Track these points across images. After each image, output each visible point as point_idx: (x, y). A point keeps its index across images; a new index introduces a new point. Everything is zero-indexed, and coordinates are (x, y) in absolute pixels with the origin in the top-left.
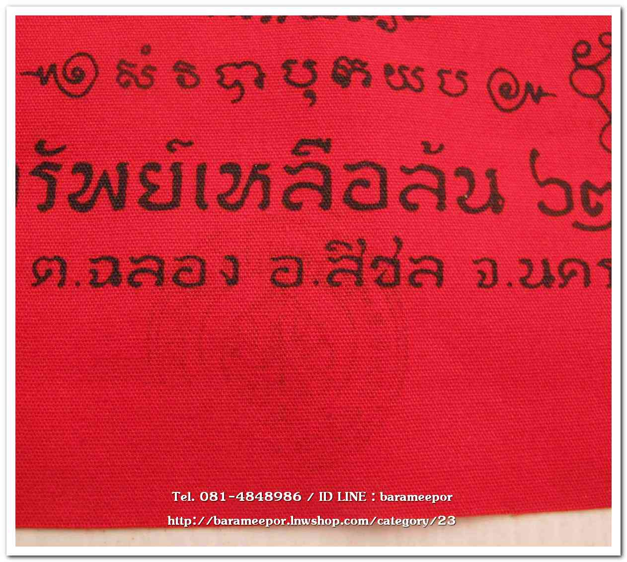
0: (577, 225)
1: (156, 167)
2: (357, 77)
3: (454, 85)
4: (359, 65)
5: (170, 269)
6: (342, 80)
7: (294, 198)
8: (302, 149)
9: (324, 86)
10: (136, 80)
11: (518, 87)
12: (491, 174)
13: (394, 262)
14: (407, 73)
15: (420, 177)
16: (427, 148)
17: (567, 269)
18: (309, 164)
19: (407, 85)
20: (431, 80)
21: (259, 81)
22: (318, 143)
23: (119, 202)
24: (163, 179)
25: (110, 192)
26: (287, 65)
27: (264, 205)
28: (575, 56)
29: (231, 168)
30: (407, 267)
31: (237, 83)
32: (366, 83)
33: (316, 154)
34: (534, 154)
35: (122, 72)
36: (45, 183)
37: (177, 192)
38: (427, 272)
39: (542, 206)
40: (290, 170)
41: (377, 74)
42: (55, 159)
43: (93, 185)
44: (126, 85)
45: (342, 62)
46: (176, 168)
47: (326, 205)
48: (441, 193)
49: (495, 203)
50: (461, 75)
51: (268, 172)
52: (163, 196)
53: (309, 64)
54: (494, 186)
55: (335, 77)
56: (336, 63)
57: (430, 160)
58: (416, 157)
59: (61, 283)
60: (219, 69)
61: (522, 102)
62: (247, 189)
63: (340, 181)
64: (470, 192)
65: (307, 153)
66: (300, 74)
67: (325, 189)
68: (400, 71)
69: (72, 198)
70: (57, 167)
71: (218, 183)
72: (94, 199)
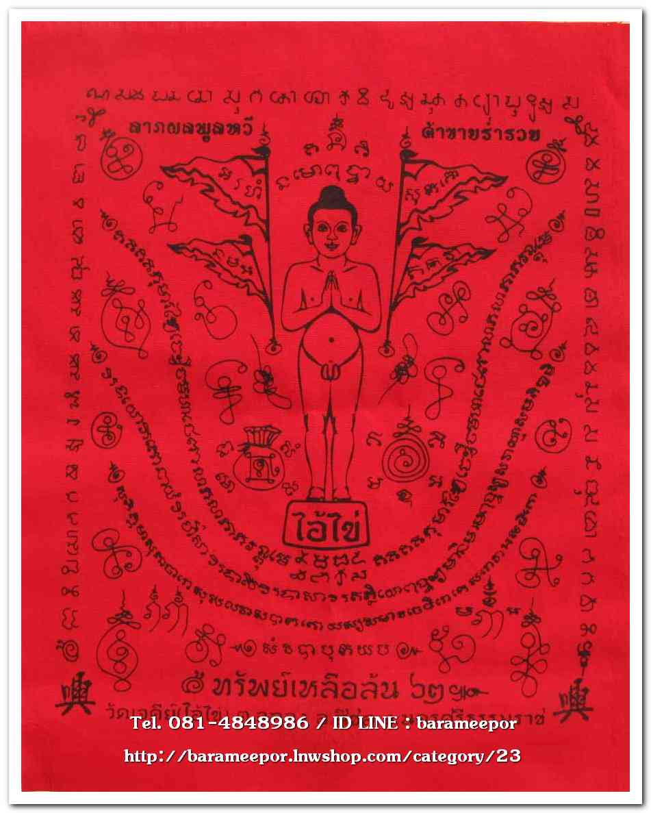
0: (425, 702)
1: (278, 682)
2: (347, 652)
3: (383, 650)
4: (348, 647)
6: (343, 654)
7: (325, 693)
8: (328, 676)
9: (336, 654)
10: (270, 651)
11: (408, 648)
12: (395, 683)
13: (358, 718)
14: (366, 648)
15: (368, 687)
16: (372, 675)
18: (331, 682)
19: (365, 653)
20: (375, 649)
21: (313, 652)
22: (334, 674)
23: (265, 694)
24: (280, 686)
25: (263, 690)
26: (323, 647)
27: (315, 695)
28: (433, 635)
29: (303, 682)
31: (305, 652)
32: (351, 653)
33: (333, 679)
34: (412, 675)
35: (265, 648)
36: (240, 687)
37: (285, 690)
39: (413, 695)
40: (324, 684)
41: (355, 650)
42: (242, 678)
43: (257, 687)
44: (266, 652)
45: (343, 647)
46: (285, 682)
47: (336, 696)
48: (375, 692)
49: (395, 694)
50: (387, 647)
51: (316, 684)
52: (281, 692)
53: (331, 647)
54: (395, 688)
55: (340, 651)
56: (340, 647)
57: (373, 680)
58: (369, 679)
60: (299, 647)
61: (409, 656)
62: (309, 690)
63: (340, 689)
64: (386, 691)
65: (329, 678)
66: (327, 650)
67: (336, 692)
68: (363, 648)
69: (249, 691)
70: (243, 680)
71: (299, 687)
72: (257, 692)
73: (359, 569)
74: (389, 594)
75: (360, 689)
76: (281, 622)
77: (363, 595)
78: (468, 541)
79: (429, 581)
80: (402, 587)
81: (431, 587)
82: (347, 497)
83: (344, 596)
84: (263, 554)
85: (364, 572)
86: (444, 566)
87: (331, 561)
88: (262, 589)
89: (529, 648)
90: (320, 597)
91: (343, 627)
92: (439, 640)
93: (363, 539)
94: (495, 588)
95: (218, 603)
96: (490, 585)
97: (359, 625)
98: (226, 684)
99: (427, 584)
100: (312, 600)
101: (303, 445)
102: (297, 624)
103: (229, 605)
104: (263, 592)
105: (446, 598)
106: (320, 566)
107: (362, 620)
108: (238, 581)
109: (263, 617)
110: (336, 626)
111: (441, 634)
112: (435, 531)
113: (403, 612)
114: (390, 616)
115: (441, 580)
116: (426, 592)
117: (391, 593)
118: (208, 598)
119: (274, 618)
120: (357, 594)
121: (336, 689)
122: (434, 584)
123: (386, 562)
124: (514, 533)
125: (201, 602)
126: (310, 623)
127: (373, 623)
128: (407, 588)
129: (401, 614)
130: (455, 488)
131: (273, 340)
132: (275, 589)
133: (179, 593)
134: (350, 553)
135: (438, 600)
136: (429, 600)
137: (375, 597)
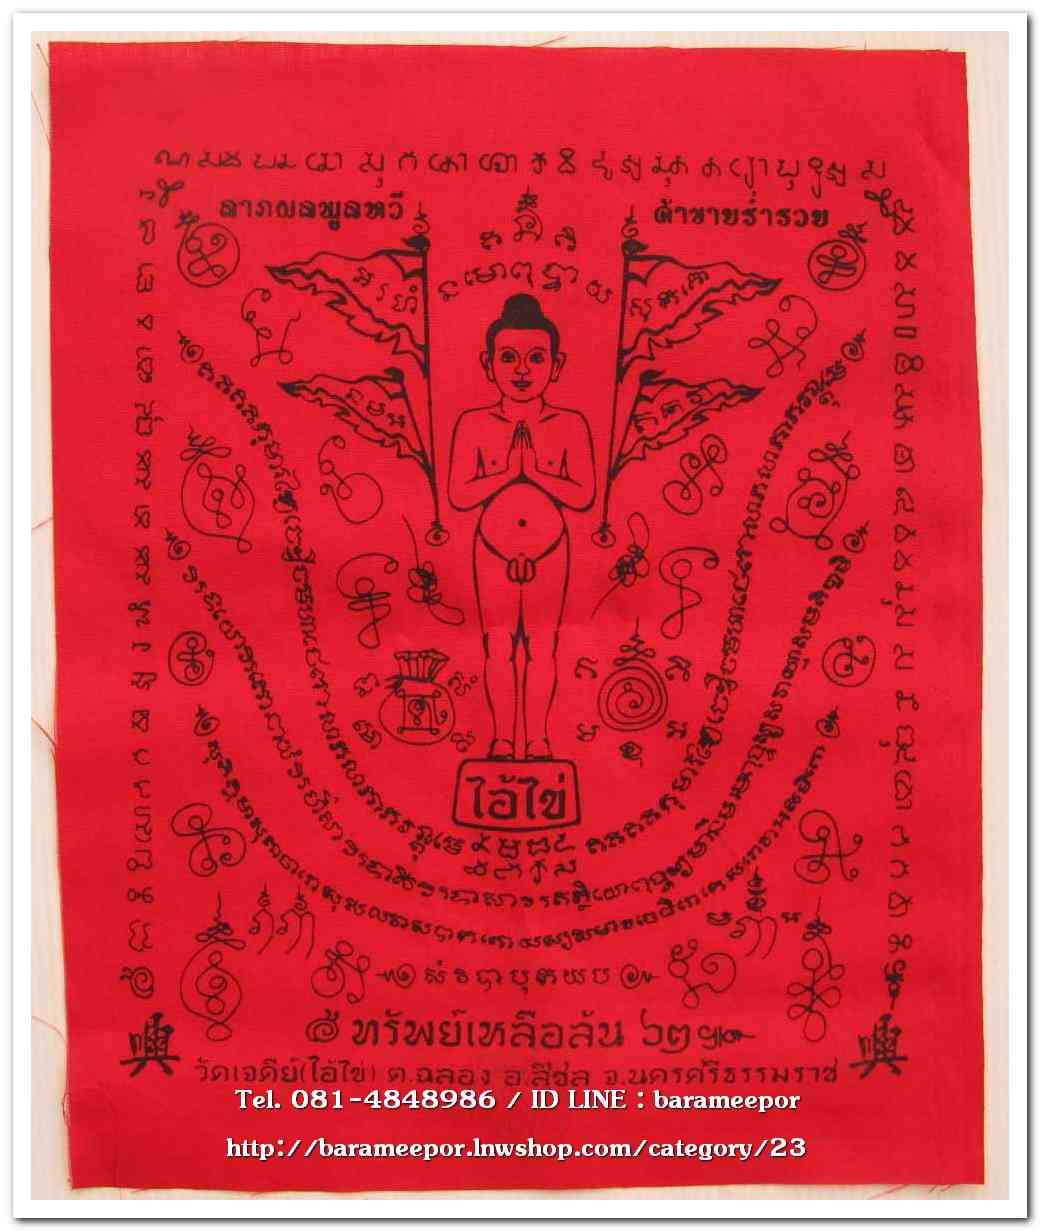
0: (664, 1051)
1: (447, 1024)
2: (549, 979)
3: (601, 977)
4: (549, 972)
5: (457, 1076)
6: (542, 982)
7: (517, 1040)
8: (521, 1016)
9: (532, 983)
10: (436, 979)
11: (638, 972)
12: (618, 1024)
13: (565, 1075)
14: (576, 974)
15: (581, 1030)
16: (585, 1014)
17: (654, 1075)
18: (525, 1024)
19: (575, 981)
20: (588, 974)
21: (499, 980)
22: (529, 1013)
23: (430, 1042)
24: (451, 1030)
25: (425, 1036)
26: (513, 973)
28: (673, 953)
30: (570, 1076)
31: (487, 981)
32: (554, 981)
33: (528, 1019)
34: (644, 1011)
35: (428, 975)
36: (391, 1032)
37: (458, 1037)
38: (580, 1078)
39: (645, 1041)
40: (516, 1027)
41: (560, 977)
42: (395, 1019)
43: (416, 1032)
44: (430, 981)
45: (542, 972)
46: (458, 1024)
47: (531, 1045)
48: (590, 1038)
49: (619, 1041)
50: (605, 971)
51: (503, 1027)
52: (452, 1039)
53: (525, 972)
54: (619, 1032)
55: (538, 979)
56: (539, 973)
57: (586, 1020)
58: (581, 1019)
59: (403, 1081)
60: (478, 974)
61: (639, 984)
62: (493, 1036)
63: (539, 1034)
64: (606, 1036)
65: (522, 1018)
66: (519, 977)
67: (532, 1037)
68: (573, 974)
69: (406, 1039)
70: (397, 1023)
71: (478, 1032)
72: (417, 1039)
73: (565, 858)
74: (609, 895)
75: (568, 1033)
76: (451, 937)
77: (571, 897)
78: (725, 816)
79: (668, 876)
80: (629, 885)
81: (670, 884)
82: (546, 753)
83: (543, 898)
84: (424, 838)
85: (573, 863)
86: (690, 852)
87: (523, 848)
88: (422, 889)
89: (814, 971)
90: (509, 901)
91: (542, 944)
92: (683, 960)
93: (570, 815)
94: (763, 885)
95: (359, 911)
96: (758, 880)
97: (565, 940)
98: (372, 1028)
99: (665, 879)
100: (496, 905)
101: (481, 679)
102: (474, 941)
103: (374, 912)
104: (424, 894)
105: (693, 900)
106: (508, 856)
107: (570, 933)
108: (387, 878)
109: (425, 930)
110: (532, 942)
111: (687, 951)
112: (676, 803)
113: (630, 921)
114: (612, 926)
115: (685, 874)
116: (664, 890)
117: (610, 893)
118: (343, 902)
119: (441, 931)
120: (562, 895)
121: (533, 1032)
122: (677, 879)
123: (604, 848)
124: (792, 803)
125: (334, 909)
126: (494, 938)
127: (586, 936)
128: (636, 885)
129: (627, 924)
130: (706, 740)
131: (436, 523)
132: (442, 890)
133: (300, 897)
134: (553, 835)
135: (680, 902)
136: (668, 902)
137: (588, 900)
